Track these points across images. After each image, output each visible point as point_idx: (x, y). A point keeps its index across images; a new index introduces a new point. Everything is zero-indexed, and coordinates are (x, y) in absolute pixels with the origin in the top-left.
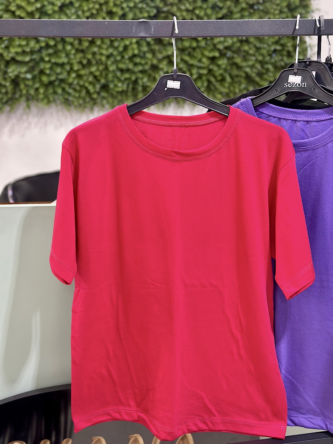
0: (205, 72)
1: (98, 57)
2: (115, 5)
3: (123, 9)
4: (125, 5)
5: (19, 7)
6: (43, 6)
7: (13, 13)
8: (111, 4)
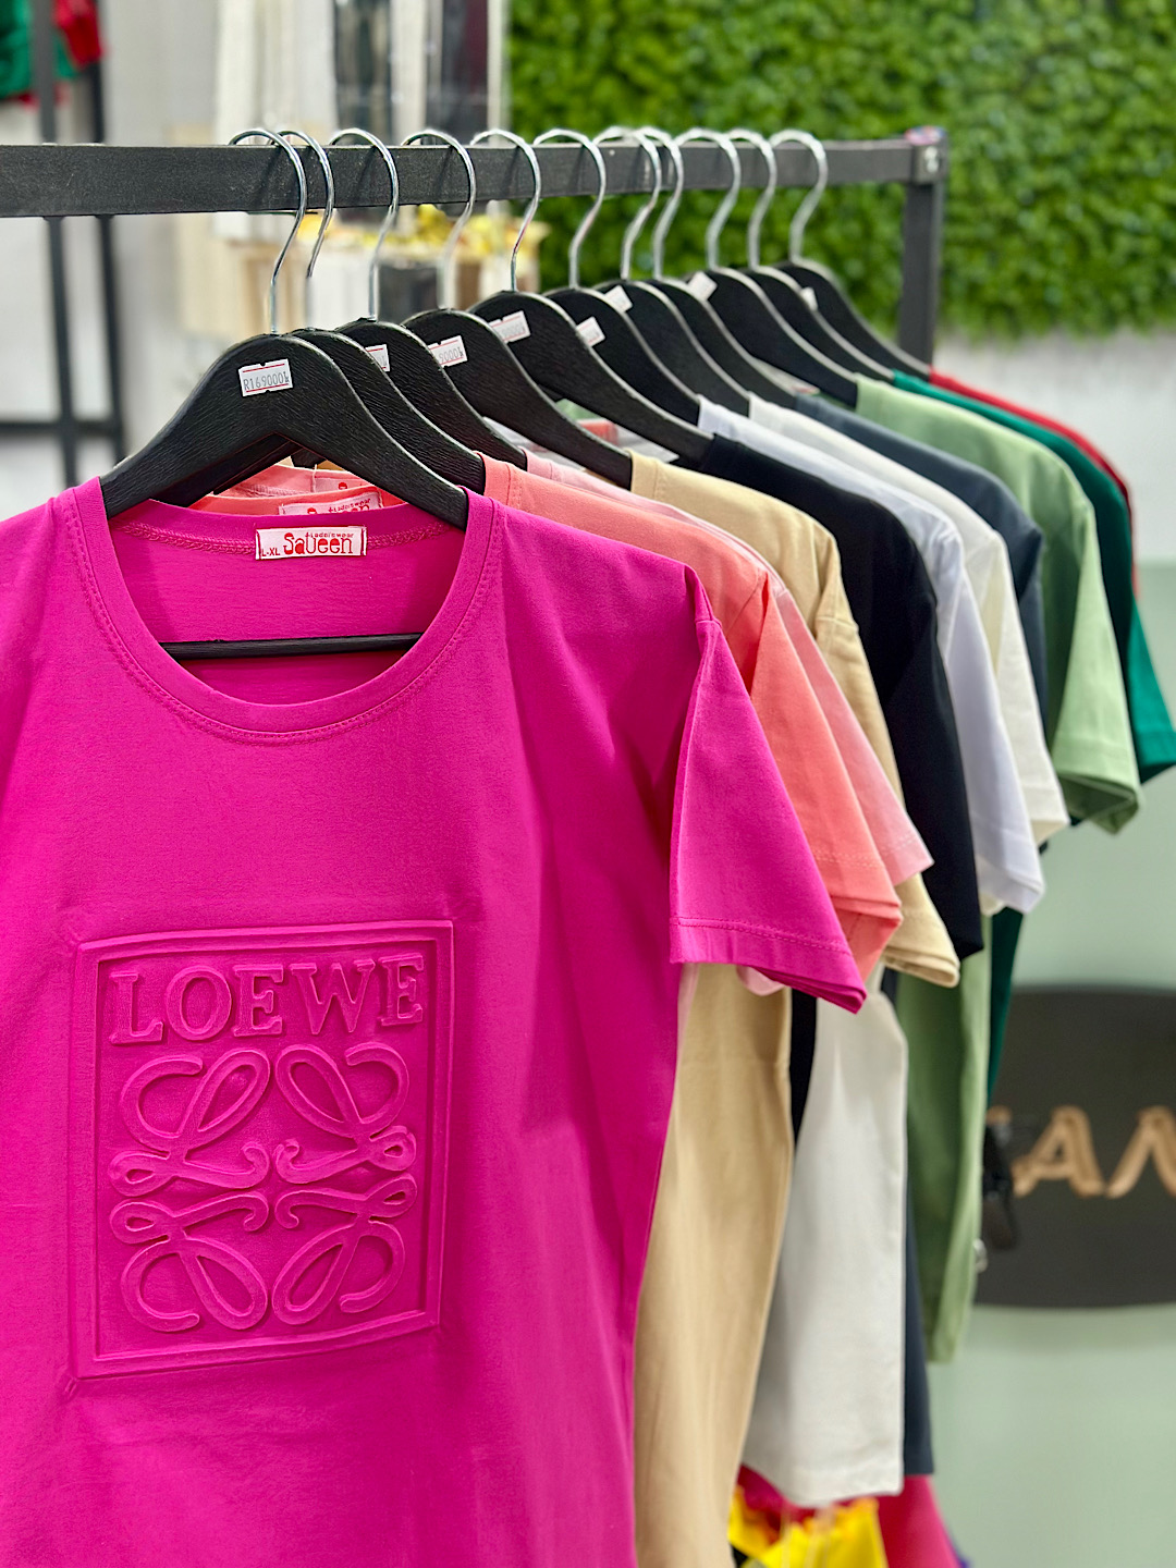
0: (1149, 245)
2: (912, 54)
3: (929, 64)
4: (936, 54)
5: (642, 59)
6: (708, 58)
7: (624, 78)
8: (899, 50)
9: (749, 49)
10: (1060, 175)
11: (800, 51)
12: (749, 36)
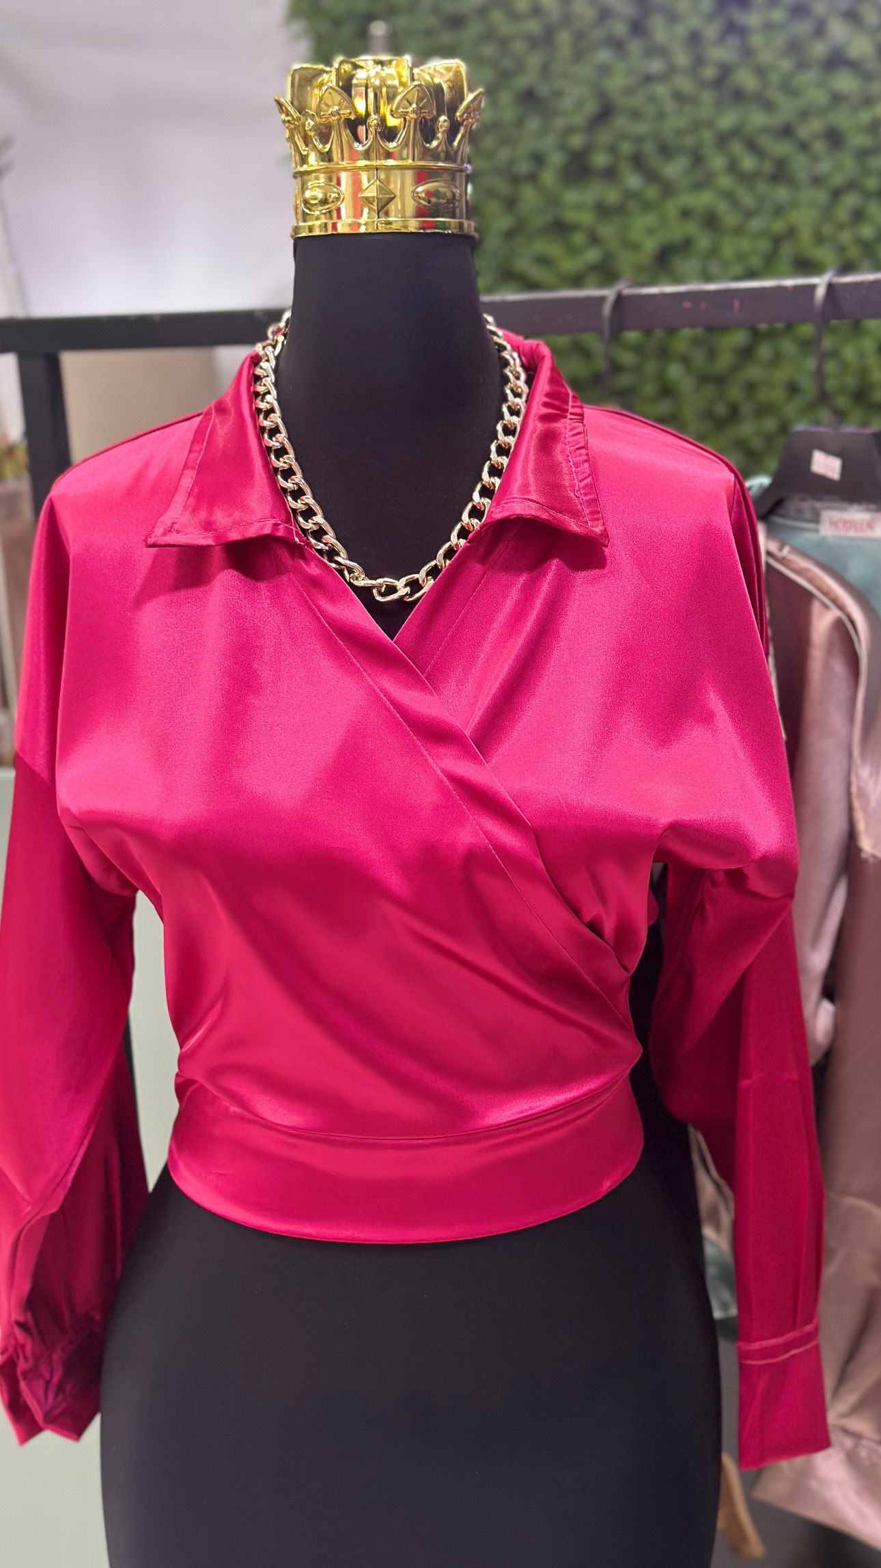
1: (763, 395)
2: (819, 239)
8: (806, 235)
9: (650, 245)
11: (703, 241)
12: (650, 232)
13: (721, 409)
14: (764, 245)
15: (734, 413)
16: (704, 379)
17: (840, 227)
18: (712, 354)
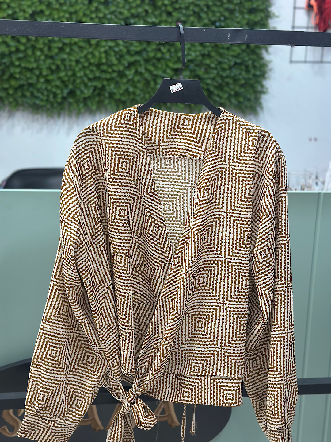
10: (137, 58)
11: (47, 13)
12: (29, 6)
13: (54, 67)
14: (67, 15)
15: (58, 68)
16: (47, 56)
17: (92, 12)
18: (50, 49)
